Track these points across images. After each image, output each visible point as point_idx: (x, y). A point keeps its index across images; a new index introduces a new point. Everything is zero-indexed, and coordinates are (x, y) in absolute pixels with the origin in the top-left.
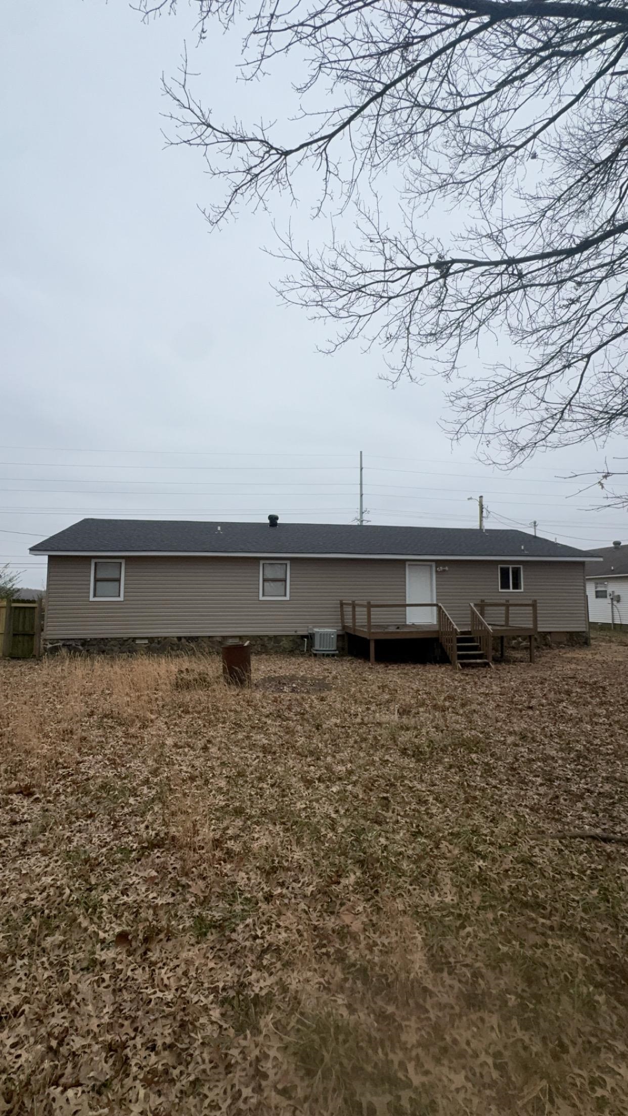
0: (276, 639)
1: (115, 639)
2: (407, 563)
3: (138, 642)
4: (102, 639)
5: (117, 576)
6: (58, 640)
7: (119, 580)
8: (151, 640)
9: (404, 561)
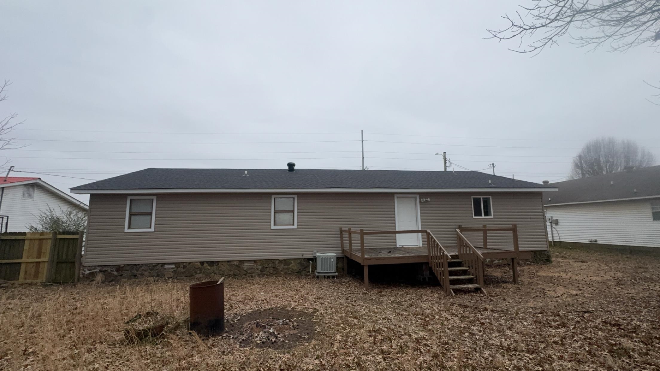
0: (286, 262)
1: (146, 265)
2: (396, 196)
3: (166, 267)
4: (135, 265)
5: (149, 211)
6: (95, 267)
7: (151, 214)
8: (177, 265)
9: (393, 194)
